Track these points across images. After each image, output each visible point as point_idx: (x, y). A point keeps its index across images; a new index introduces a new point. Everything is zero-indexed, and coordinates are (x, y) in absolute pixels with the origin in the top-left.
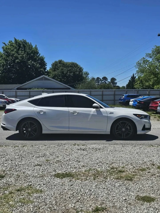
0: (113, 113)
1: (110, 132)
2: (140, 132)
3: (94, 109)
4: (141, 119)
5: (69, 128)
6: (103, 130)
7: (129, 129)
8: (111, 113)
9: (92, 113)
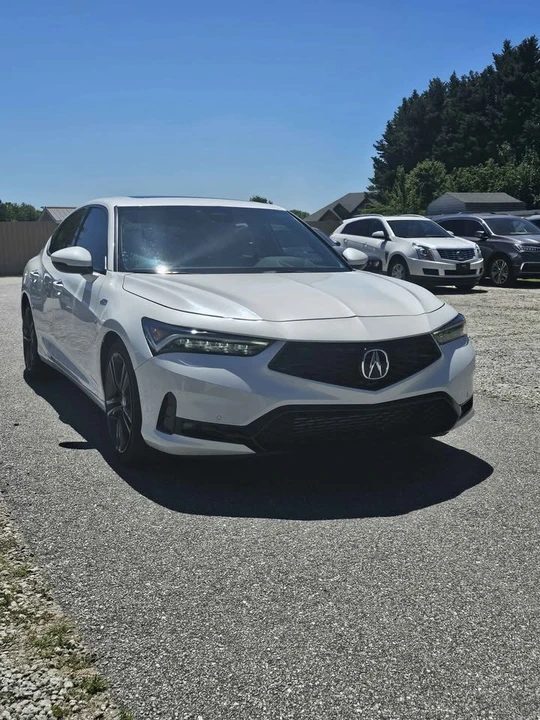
0: (106, 303)
2: (150, 433)
4: (155, 354)
8: (103, 302)
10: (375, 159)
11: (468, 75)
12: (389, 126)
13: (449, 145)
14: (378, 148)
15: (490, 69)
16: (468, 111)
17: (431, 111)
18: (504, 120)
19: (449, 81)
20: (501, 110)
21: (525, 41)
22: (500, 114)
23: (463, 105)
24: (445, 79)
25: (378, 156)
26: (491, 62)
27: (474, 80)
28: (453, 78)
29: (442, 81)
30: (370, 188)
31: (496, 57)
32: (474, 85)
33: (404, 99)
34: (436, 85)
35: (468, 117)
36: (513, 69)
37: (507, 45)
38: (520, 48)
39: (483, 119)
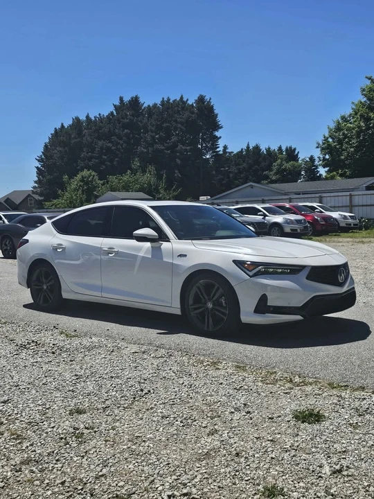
0: (186, 256)
1: (179, 310)
2: (248, 315)
3: (148, 245)
4: (251, 277)
5: (101, 289)
6: (163, 301)
7: (224, 304)
8: (180, 256)
9: (141, 254)
10: (37, 168)
11: (98, 116)
12: (46, 146)
13: (90, 161)
14: (39, 161)
15: (112, 113)
16: (100, 139)
17: (75, 138)
18: (124, 145)
19: (85, 119)
20: (121, 139)
21: (132, 98)
22: (121, 142)
23: (96, 135)
24: (83, 118)
25: (40, 166)
26: (112, 109)
27: (101, 119)
28: (88, 117)
29: (81, 119)
30: (34, 187)
31: (115, 106)
32: (102, 122)
33: (55, 129)
34: (77, 121)
35: (100, 143)
36: (127, 115)
37: (121, 99)
38: (130, 101)
39: (110, 145)
